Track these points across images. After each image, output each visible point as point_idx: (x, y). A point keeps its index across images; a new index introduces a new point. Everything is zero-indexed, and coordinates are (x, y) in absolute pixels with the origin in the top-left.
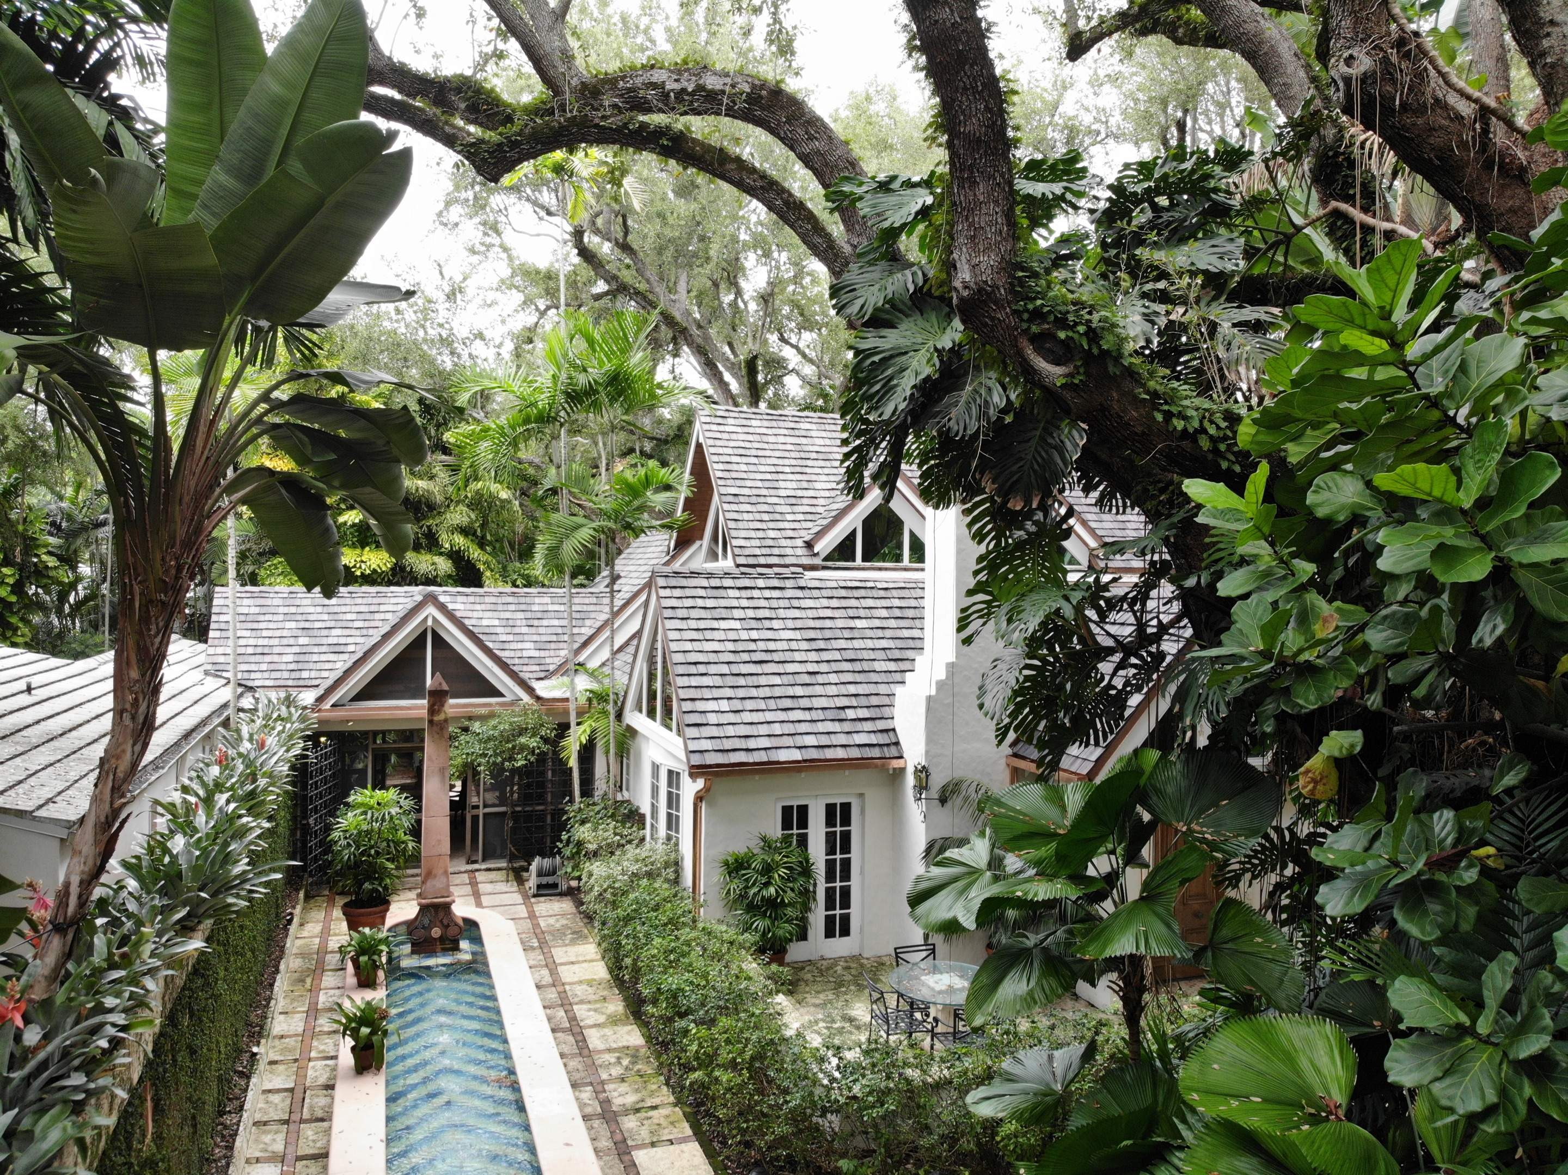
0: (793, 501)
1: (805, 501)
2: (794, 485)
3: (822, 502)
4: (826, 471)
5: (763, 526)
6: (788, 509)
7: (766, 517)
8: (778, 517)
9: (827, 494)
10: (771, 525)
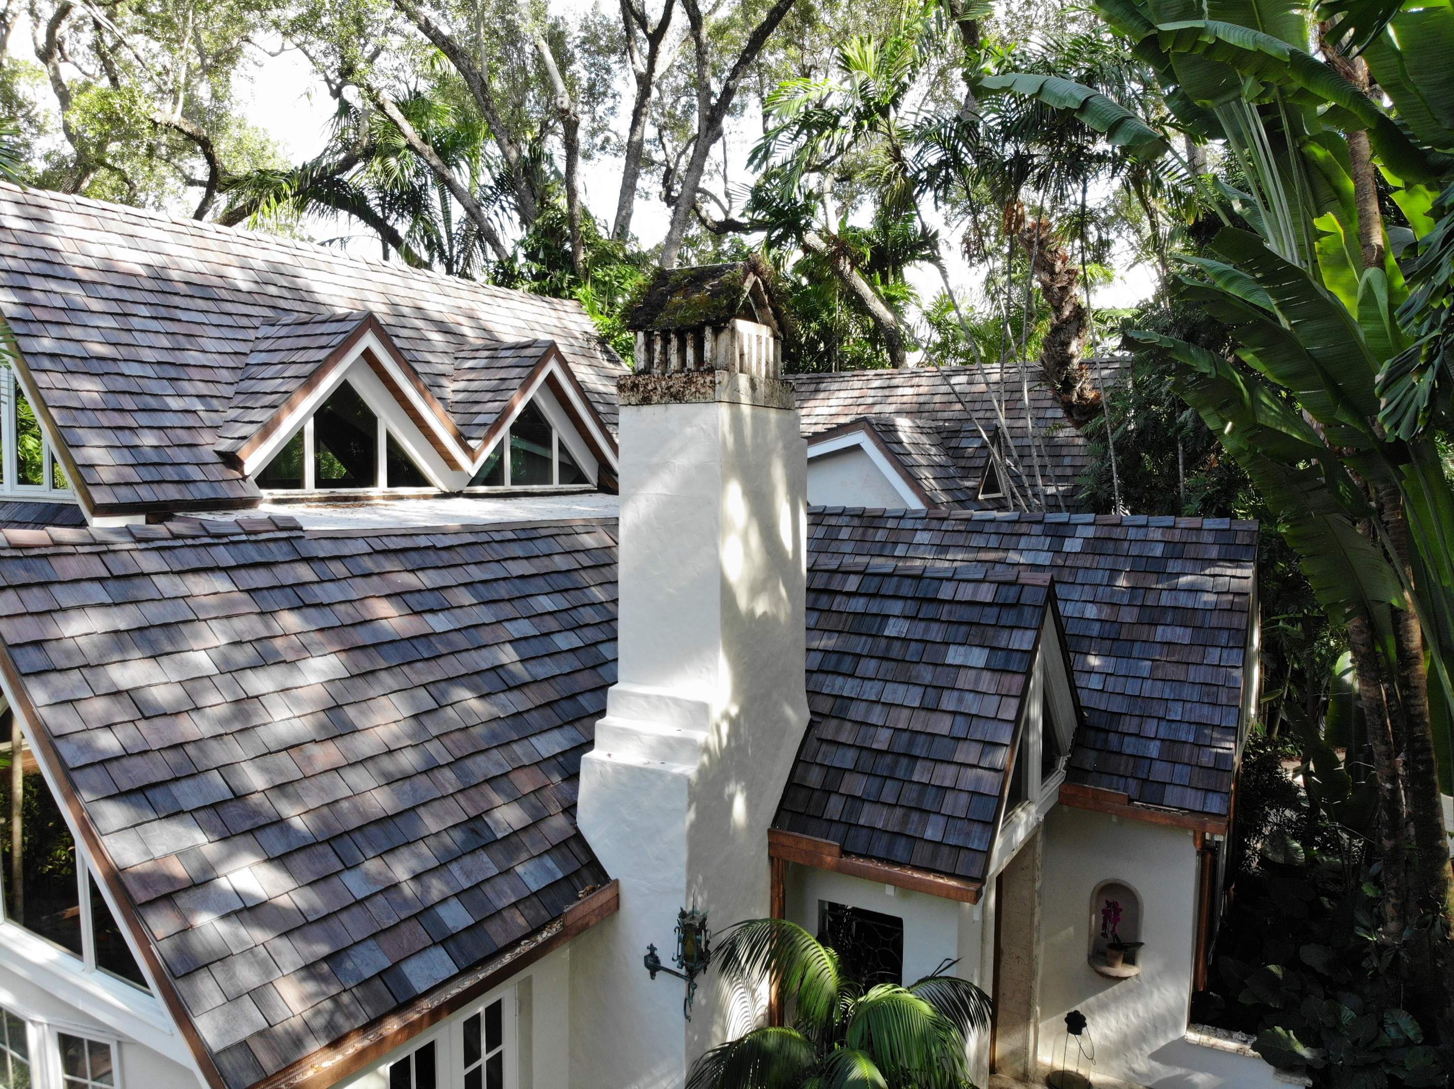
0: (172, 373)
1: (195, 373)
2: (165, 342)
3: (225, 375)
4: (214, 319)
5: (129, 421)
6: (165, 388)
7: (128, 402)
8: (153, 403)
9: (230, 362)
10: (144, 419)
